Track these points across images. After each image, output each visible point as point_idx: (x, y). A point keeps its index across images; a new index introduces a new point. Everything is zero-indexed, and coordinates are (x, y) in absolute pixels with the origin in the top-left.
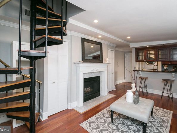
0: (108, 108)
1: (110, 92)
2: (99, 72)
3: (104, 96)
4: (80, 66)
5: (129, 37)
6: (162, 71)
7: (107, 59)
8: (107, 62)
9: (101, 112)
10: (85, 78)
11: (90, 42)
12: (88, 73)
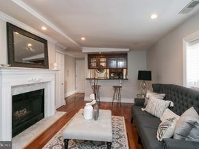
0: (57, 135)
1: (59, 110)
2: (43, 83)
3: (50, 117)
4: (3, 73)
5: (83, 39)
6: (110, 79)
7: (55, 65)
8: (55, 69)
9: (46, 146)
10: (15, 94)
11: (26, 34)
12: (22, 85)
